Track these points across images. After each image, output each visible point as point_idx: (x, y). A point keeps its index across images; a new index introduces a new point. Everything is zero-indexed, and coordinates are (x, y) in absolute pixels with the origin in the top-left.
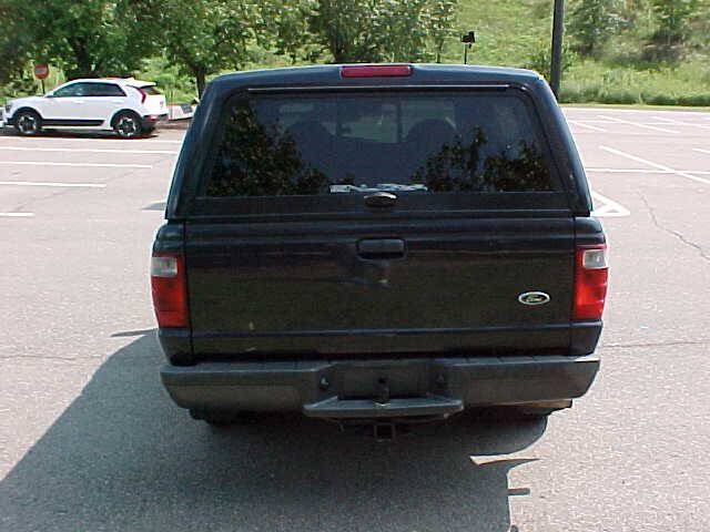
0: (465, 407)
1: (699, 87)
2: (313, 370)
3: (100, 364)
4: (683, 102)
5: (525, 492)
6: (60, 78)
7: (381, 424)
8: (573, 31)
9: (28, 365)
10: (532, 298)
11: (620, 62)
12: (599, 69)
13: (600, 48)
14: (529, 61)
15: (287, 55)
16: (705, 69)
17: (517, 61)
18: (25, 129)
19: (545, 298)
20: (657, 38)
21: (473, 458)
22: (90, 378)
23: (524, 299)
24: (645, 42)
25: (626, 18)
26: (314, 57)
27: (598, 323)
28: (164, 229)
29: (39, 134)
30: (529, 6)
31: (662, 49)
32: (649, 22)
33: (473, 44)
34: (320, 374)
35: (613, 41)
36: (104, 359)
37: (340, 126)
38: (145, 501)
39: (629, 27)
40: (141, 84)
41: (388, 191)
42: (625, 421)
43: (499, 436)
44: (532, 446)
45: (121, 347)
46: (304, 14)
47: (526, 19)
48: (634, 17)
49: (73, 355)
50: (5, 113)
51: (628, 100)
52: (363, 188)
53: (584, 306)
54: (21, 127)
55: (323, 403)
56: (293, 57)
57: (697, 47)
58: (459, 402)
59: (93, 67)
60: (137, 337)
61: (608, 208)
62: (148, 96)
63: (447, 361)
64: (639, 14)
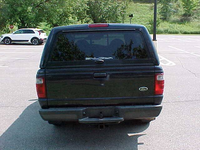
0: (124, 120)
1: (196, 29)
2: (81, 110)
3: (25, 108)
4: (192, 33)
5: (142, 144)
6: (17, 28)
7: (100, 125)
8: (161, 14)
9: (4, 109)
10: (143, 89)
11: (174, 22)
12: (168, 24)
13: (168, 18)
14: (148, 22)
15: (80, 21)
16: (198, 24)
17: (145, 22)
18: (7, 43)
19: (146, 89)
20: (185, 15)
21: (128, 134)
22: (22, 113)
23: (140, 89)
24: (181, 16)
25: (175, 10)
26: (88, 22)
27: (162, 96)
28: (39, 71)
29: (11, 44)
30: (149, 7)
31: (186, 18)
32: (182, 11)
33: (133, 18)
34: (83, 111)
35: (172, 16)
36: (26, 107)
37: (91, 41)
38: (35, 147)
39: (177, 12)
40: (39, 30)
41: (101, 59)
42: (172, 123)
43: (136, 128)
44: (145, 131)
45: (31, 104)
46: (85, 10)
47: (148, 10)
48: (178, 9)
49: (17, 106)
50: (1, 38)
51: (176, 33)
52: (95, 59)
53: (157, 91)
54: (5, 42)
55: (84, 119)
56: (82, 22)
57: (196, 18)
58: (122, 119)
59: (26, 25)
60: (35, 101)
61: (169, 63)
62: (41, 33)
63: (119, 107)
64: (179, 9)
